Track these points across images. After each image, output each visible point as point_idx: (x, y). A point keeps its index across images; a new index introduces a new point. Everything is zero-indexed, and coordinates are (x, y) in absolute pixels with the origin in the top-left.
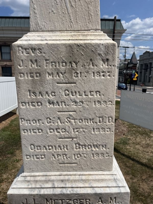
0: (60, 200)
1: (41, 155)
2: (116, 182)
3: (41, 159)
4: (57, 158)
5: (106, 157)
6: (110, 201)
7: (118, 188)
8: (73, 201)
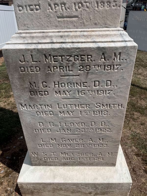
0: (60, 56)
1: (35, 5)
2: (123, 37)
3: (35, 11)
4: (55, 10)
5: (113, 7)
6: (113, 58)
7: (125, 42)
8: (73, 58)
